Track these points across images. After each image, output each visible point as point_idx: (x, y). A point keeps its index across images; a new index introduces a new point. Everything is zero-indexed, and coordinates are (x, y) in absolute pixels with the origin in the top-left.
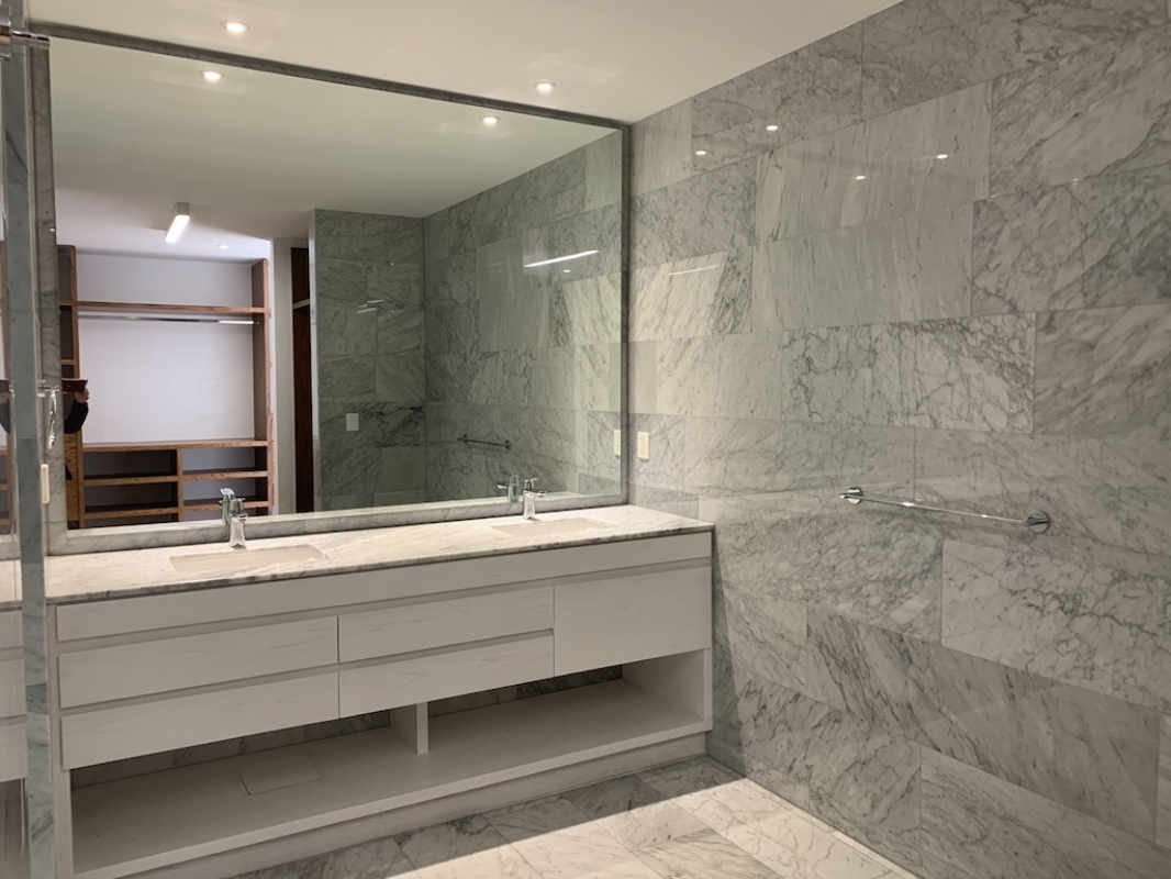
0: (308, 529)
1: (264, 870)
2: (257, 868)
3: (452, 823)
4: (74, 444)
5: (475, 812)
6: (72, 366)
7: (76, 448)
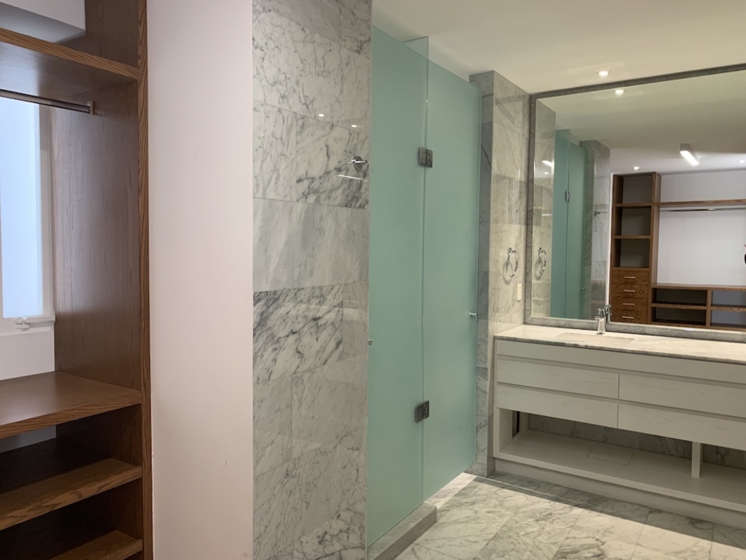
0: (647, 332)
1: (578, 491)
2: (575, 488)
3: (691, 519)
4: (646, 283)
5: (711, 521)
6: (649, 240)
7: (647, 285)
